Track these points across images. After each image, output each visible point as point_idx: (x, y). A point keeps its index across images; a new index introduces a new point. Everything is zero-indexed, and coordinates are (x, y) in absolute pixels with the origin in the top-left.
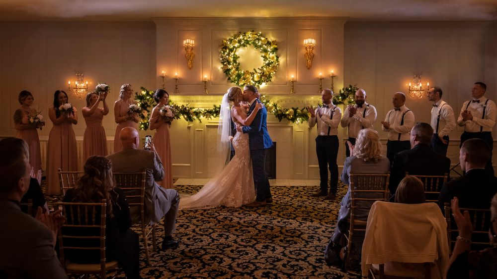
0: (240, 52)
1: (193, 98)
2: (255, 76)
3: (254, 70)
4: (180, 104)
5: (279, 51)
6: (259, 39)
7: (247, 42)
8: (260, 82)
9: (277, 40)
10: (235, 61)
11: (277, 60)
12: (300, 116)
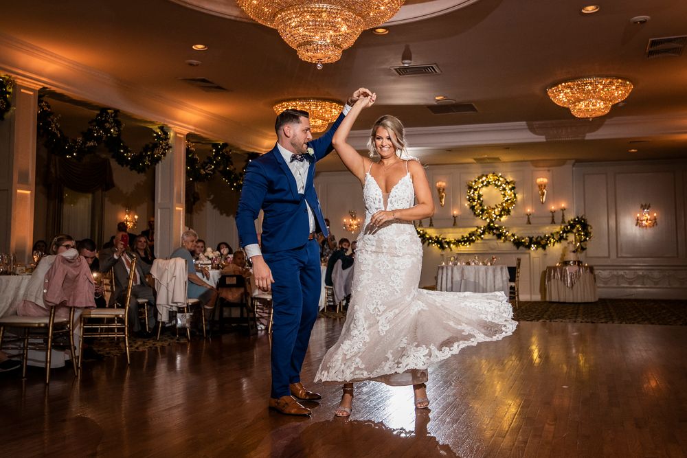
0: (483, 191)
1: (445, 230)
2: (496, 210)
3: (496, 206)
4: (434, 236)
5: (516, 190)
6: (499, 180)
7: (489, 183)
8: (501, 216)
9: (515, 180)
10: (479, 199)
11: (515, 196)
12: (535, 244)
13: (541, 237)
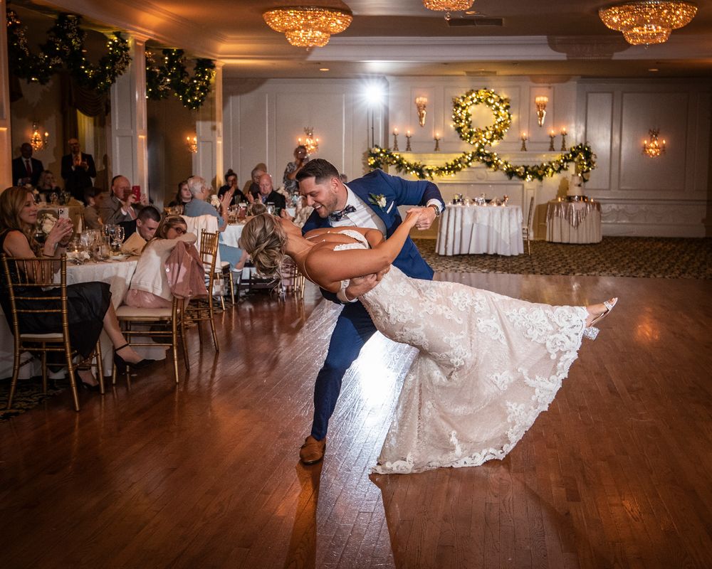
0: (472, 110)
1: (425, 156)
2: (487, 133)
3: (486, 127)
4: (412, 162)
5: (510, 109)
6: (491, 97)
7: (479, 100)
8: (491, 140)
9: (510, 98)
10: (467, 119)
11: (509, 118)
12: (530, 173)
13: (538, 167)
